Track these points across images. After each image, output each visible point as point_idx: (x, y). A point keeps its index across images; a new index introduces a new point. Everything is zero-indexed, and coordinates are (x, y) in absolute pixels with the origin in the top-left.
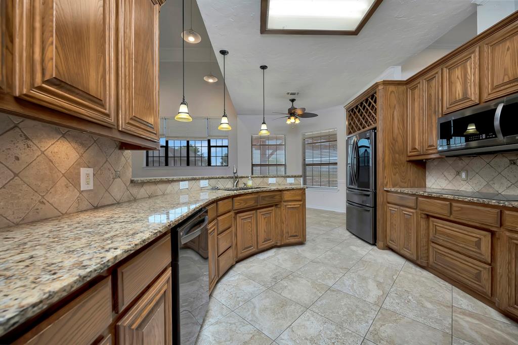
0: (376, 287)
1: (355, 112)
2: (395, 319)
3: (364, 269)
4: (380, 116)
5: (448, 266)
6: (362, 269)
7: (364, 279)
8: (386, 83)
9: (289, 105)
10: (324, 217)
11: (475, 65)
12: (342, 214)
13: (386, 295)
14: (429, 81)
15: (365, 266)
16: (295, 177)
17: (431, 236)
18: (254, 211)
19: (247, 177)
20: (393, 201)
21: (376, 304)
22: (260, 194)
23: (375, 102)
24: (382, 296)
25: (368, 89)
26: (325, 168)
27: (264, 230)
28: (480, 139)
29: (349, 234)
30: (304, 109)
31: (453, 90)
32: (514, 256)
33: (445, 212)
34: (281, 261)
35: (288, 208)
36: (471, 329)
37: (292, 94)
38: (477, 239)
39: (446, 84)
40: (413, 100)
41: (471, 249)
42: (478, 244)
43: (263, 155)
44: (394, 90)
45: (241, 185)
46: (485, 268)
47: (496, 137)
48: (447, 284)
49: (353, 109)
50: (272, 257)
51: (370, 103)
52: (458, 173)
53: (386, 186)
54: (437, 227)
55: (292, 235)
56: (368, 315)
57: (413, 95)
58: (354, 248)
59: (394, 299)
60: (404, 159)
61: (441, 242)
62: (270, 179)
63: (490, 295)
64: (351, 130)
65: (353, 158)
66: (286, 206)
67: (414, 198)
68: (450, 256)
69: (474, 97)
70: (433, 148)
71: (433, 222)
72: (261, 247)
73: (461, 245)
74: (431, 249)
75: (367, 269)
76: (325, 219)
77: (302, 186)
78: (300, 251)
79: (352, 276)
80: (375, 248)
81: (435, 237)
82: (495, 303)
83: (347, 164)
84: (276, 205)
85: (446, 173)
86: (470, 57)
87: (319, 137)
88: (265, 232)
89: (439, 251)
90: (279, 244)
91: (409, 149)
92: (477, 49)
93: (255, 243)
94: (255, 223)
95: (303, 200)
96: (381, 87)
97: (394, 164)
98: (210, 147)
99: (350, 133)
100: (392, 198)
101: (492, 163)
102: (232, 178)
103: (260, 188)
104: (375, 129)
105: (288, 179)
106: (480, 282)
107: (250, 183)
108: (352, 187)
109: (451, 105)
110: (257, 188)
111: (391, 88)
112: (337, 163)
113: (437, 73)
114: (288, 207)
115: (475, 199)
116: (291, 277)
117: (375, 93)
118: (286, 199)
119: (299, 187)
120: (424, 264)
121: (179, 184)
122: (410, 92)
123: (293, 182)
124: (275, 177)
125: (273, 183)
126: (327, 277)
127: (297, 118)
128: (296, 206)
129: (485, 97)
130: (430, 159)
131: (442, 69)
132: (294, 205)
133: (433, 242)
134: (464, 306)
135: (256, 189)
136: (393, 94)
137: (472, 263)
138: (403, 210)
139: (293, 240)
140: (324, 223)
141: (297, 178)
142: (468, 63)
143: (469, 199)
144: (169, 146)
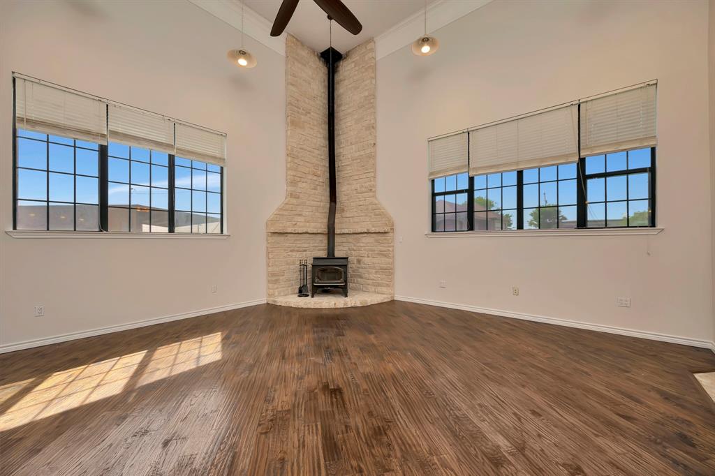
144: (476, 187)
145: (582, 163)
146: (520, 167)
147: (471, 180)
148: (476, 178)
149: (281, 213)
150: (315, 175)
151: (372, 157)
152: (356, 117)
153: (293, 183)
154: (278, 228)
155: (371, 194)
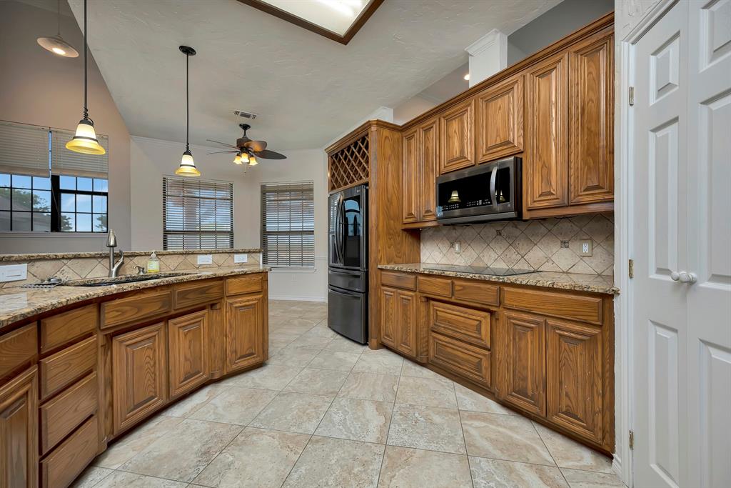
0: (375, 412)
1: (340, 159)
2: (405, 458)
3: (356, 387)
4: (373, 167)
5: (449, 359)
6: (354, 386)
7: (358, 403)
8: (381, 124)
9: (240, 134)
10: (295, 312)
11: (471, 120)
12: (321, 304)
13: (389, 420)
14: (427, 130)
15: (358, 382)
16: (249, 252)
17: (431, 325)
18: (162, 324)
19: (147, 255)
20: (388, 283)
21: (379, 443)
22: (176, 287)
23: (367, 147)
24: (384, 425)
25: (358, 129)
26: (296, 239)
27: (185, 357)
28: (476, 206)
29: (332, 333)
30: (264, 144)
31: (451, 146)
32: (512, 338)
33: (446, 293)
34: (220, 410)
35: (236, 307)
36: (482, 437)
37: (243, 115)
38: (477, 323)
39: (443, 138)
40: (410, 152)
41: (471, 334)
42: (479, 328)
43: (190, 214)
44: (388, 135)
45: (131, 271)
46: (485, 355)
47: (491, 203)
48: (448, 381)
49: (337, 155)
50: (203, 404)
51: (360, 148)
52: (452, 245)
53: (380, 262)
54: (438, 312)
55: (242, 354)
56: (371, 468)
57: (409, 145)
58: (340, 355)
59: (399, 425)
60: (400, 227)
61: (442, 330)
62: (199, 257)
63: (489, 386)
64: (334, 185)
65: (338, 224)
66: (231, 304)
67: (414, 277)
68: (451, 346)
69: (470, 157)
70: (430, 214)
71: (434, 306)
72: (176, 393)
73: (462, 331)
74: (431, 341)
75: (361, 385)
76: (297, 316)
77: (261, 267)
78: (257, 380)
79: (342, 403)
80: (367, 348)
81: (435, 324)
82: (494, 394)
83: (329, 233)
84: (212, 306)
85: (440, 245)
86: (467, 110)
87: (287, 191)
88: (186, 359)
89: (440, 342)
90: (216, 377)
91: (405, 215)
92: (473, 102)
93: (164, 388)
94: (163, 346)
95: (264, 291)
96: (374, 128)
97: (389, 234)
98: (56, 192)
99: (333, 188)
100: (389, 278)
101: (482, 234)
102: (107, 257)
103: (176, 275)
104: (367, 184)
105: (236, 256)
106: (481, 373)
107: (153, 266)
108: (336, 265)
109: (449, 163)
110: (170, 275)
111: (386, 132)
112: (313, 231)
113: (434, 122)
114: (234, 306)
115: (477, 275)
116: (241, 438)
117: (367, 135)
118: (233, 292)
119: (256, 269)
120: (425, 361)
122: (405, 142)
123: (245, 261)
124: (211, 253)
125: (206, 265)
126: (305, 418)
127: (253, 156)
128: (251, 303)
129: (481, 159)
130: (425, 228)
131: (440, 119)
132: (248, 301)
133: (434, 331)
134: (469, 407)
135: (167, 279)
136: (387, 141)
137: (473, 352)
138: (400, 294)
139: (244, 363)
140: (296, 322)
141: (253, 255)
142: (465, 116)
143: (471, 275)
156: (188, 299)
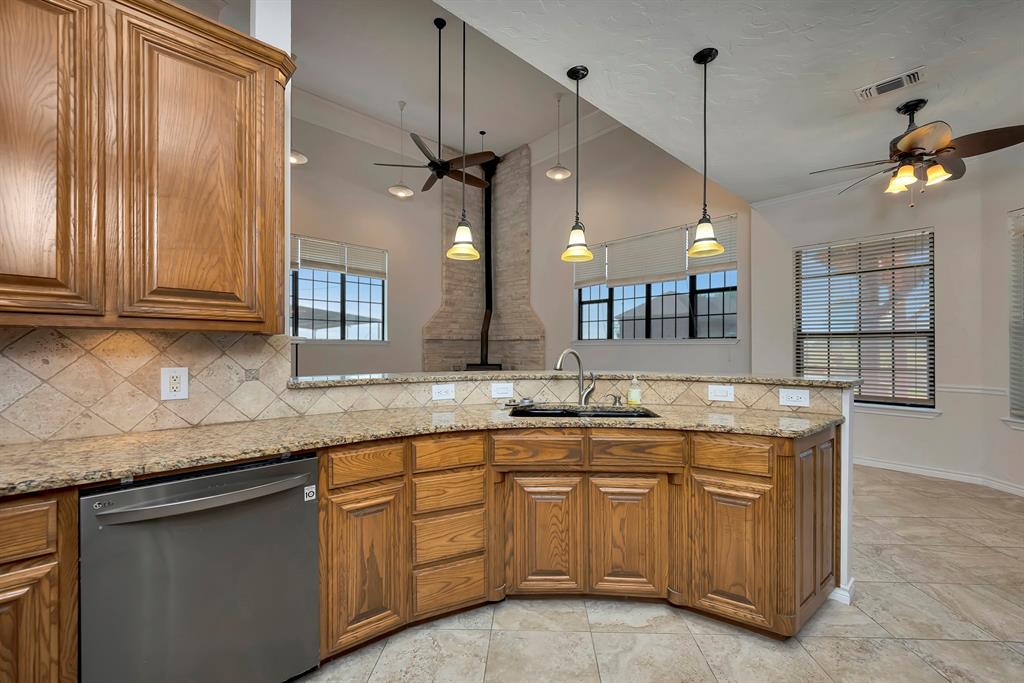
16: (813, 387)
35: (710, 493)
37: (884, 88)
50: (627, 629)
55: (723, 588)
62: (712, 388)
84: (669, 474)
88: (615, 545)
94: (580, 512)
95: (773, 477)
98: (693, 293)
105: (784, 393)
114: (708, 489)
118: (704, 463)
121: (431, 389)
125: (723, 401)
139: (725, 608)
144: (615, 298)
145: (693, 279)
146: (648, 282)
147: (611, 291)
148: (615, 289)
149: (437, 320)
150: (470, 281)
151: (527, 264)
152: (511, 222)
153: (449, 291)
154: (434, 334)
155: (525, 301)
156: (610, 454)
